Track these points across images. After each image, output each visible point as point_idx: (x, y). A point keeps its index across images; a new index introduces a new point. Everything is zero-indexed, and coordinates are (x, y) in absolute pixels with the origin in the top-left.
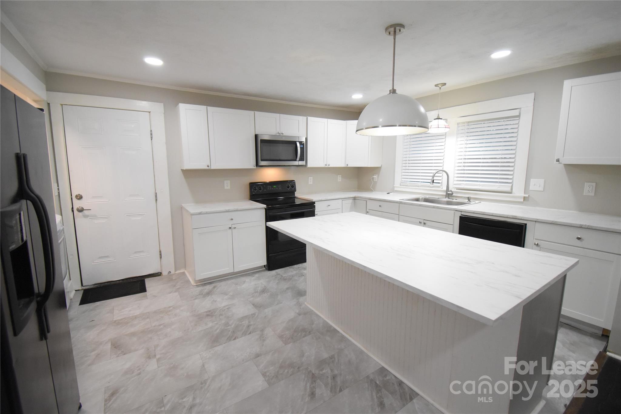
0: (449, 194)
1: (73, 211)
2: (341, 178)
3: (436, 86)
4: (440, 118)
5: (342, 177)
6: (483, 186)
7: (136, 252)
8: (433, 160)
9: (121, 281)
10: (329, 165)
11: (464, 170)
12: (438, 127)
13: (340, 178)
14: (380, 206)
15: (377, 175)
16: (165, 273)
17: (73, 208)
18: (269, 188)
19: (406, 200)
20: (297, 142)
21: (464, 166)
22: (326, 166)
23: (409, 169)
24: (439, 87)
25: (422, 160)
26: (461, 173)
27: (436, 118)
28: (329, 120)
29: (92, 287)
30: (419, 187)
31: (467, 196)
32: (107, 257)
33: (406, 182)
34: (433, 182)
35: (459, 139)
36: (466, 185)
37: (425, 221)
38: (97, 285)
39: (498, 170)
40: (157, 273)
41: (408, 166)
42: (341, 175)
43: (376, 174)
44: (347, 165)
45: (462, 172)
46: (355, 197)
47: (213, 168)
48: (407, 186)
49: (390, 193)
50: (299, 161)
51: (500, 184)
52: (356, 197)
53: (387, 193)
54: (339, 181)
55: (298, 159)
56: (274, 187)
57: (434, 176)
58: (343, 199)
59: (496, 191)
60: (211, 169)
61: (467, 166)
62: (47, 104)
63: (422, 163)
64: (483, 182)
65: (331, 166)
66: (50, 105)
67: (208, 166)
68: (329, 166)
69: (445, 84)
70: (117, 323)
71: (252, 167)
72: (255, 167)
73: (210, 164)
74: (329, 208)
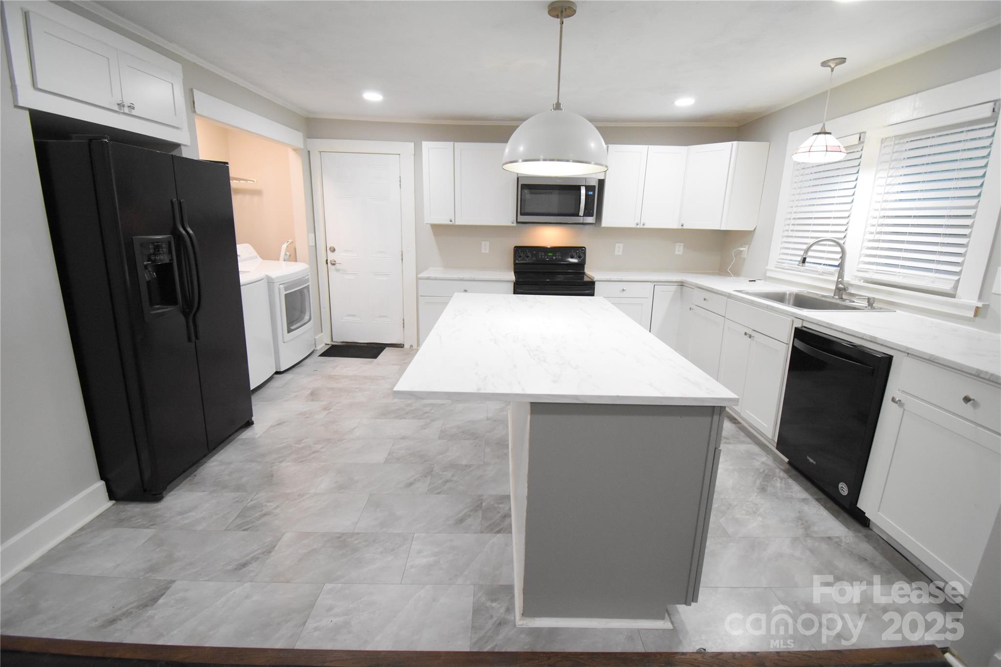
0: (841, 290)
1: (327, 263)
2: (682, 248)
3: (824, 64)
4: (827, 131)
5: (684, 247)
6: (905, 276)
7: (380, 316)
8: (830, 218)
9: (365, 345)
10: (643, 225)
11: (878, 241)
12: (827, 151)
13: (679, 249)
14: (705, 299)
15: (747, 246)
16: (407, 346)
17: (327, 260)
18: (541, 256)
19: (747, 293)
20: (582, 187)
21: (881, 233)
22: (638, 226)
23: (791, 237)
24: (830, 66)
25: (815, 218)
26: (877, 248)
27: (818, 132)
28: (651, 147)
29: (340, 344)
30: (800, 272)
31: (871, 295)
32: (354, 316)
33: (783, 261)
34: (804, 261)
35: (884, 174)
36: (877, 272)
37: (753, 334)
38: (344, 344)
39: (936, 244)
40: (400, 344)
41: (792, 231)
42: (683, 244)
43: (747, 244)
44: (682, 226)
45: (876, 245)
46: (682, 282)
47: (458, 223)
48: (784, 269)
49: (757, 281)
50: (583, 216)
51: (937, 275)
52: (687, 283)
53: (750, 281)
54: (677, 253)
55: (581, 213)
56: (550, 254)
57: (807, 251)
58: (656, 283)
59: (925, 288)
60: (456, 226)
61: (886, 233)
62: (308, 152)
63: (814, 225)
64: (919, 270)
65: (647, 226)
66: (310, 152)
67: (451, 221)
68: (644, 227)
69: (843, 60)
70: (331, 377)
71: (510, 224)
72: (515, 224)
73: (454, 218)
74: (624, 294)
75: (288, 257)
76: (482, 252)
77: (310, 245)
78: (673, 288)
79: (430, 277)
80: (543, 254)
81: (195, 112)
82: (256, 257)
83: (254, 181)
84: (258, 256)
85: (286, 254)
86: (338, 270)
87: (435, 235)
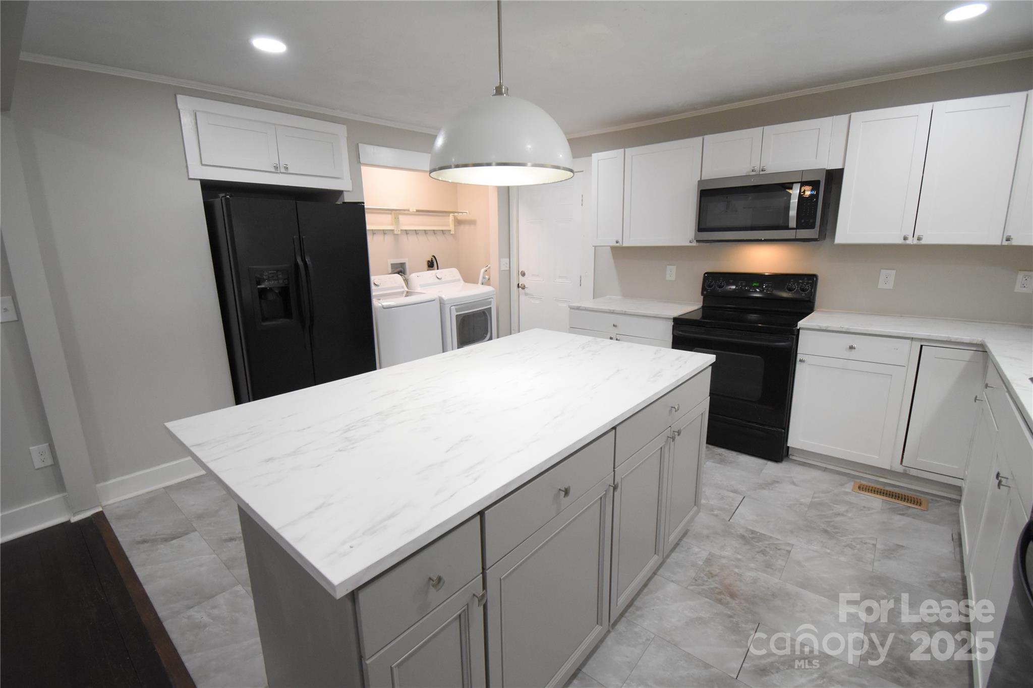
1: (518, 287)
10: (919, 239)
17: (518, 284)
20: (795, 185)
44: (1008, 241)
46: (981, 345)
47: (625, 244)
50: (795, 229)
55: (792, 225)
56: (754, 284)
67: (618, 242)
71: (687, 243)
72: (694, 244)
73: (621, 239)
74: (853, 354)
75: (486, 280)
76: (667, 279)
77: (502, 269)
78: (967, 355)
79: (580, 307)
80: (744, 284)
81: (360, 162)
82: (459, 280)
83: (466, 213)
84: (461, 279)
85: (484, 278)
86: (526, 294)
87: (614, 258)
